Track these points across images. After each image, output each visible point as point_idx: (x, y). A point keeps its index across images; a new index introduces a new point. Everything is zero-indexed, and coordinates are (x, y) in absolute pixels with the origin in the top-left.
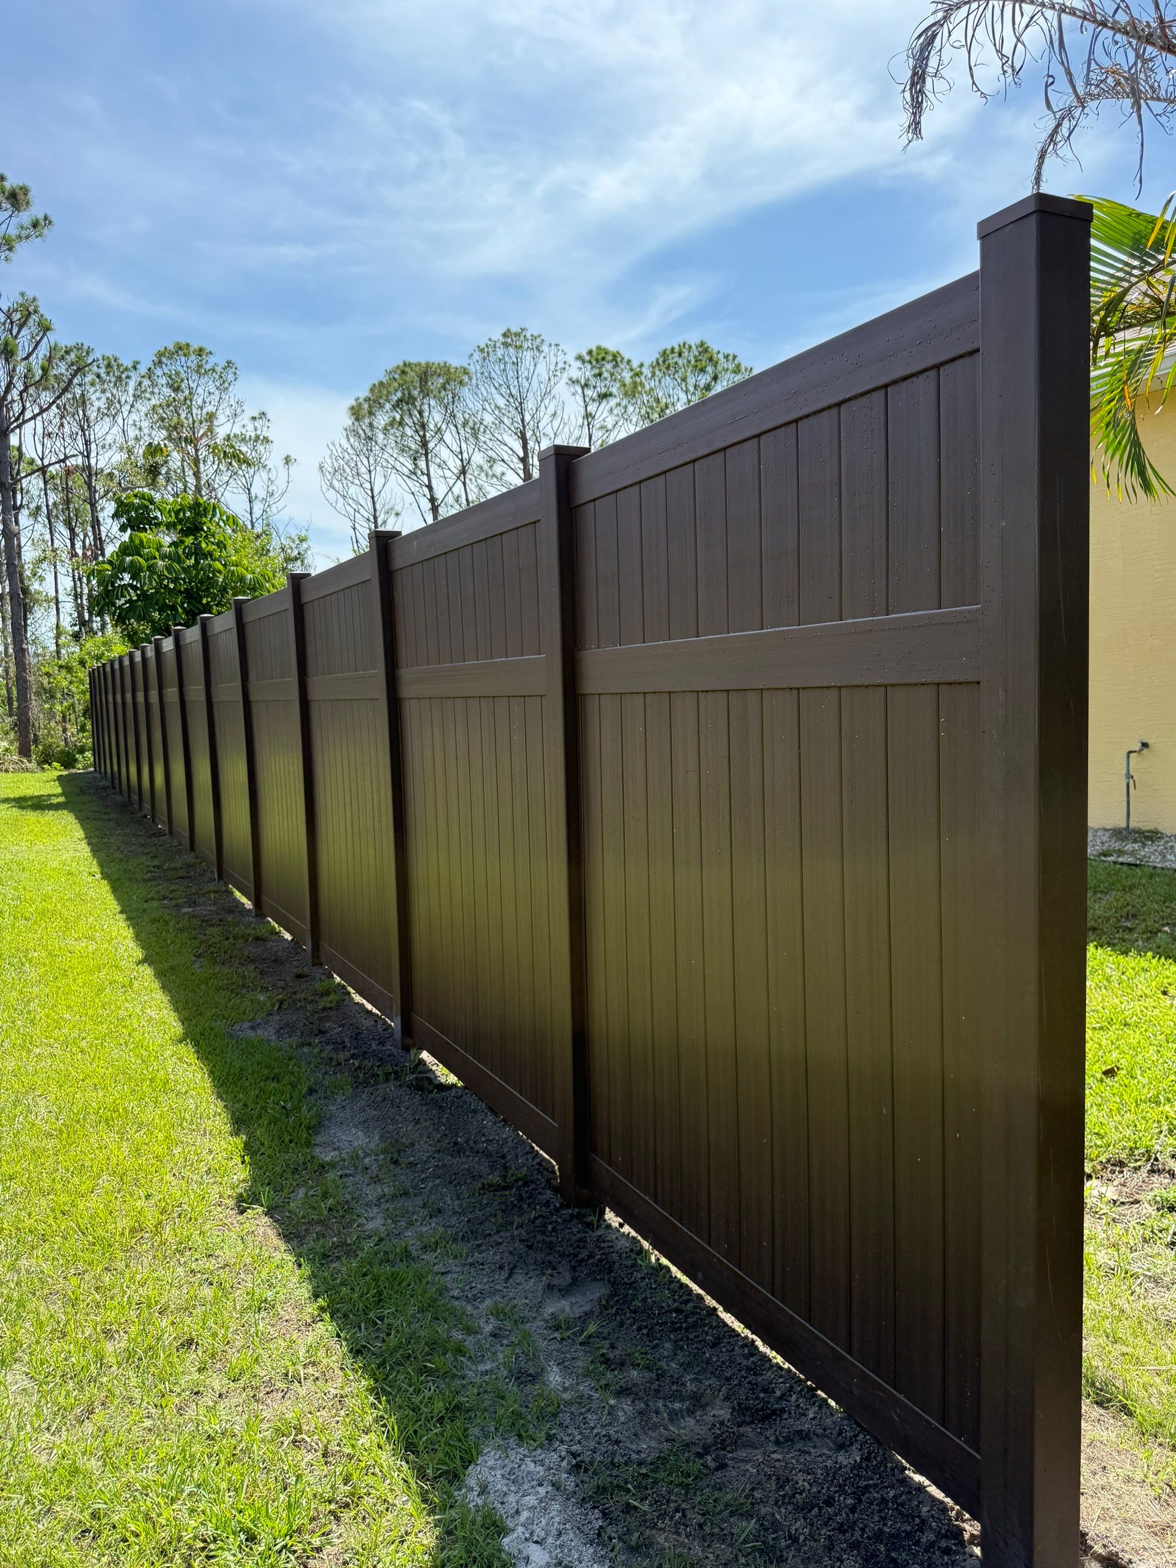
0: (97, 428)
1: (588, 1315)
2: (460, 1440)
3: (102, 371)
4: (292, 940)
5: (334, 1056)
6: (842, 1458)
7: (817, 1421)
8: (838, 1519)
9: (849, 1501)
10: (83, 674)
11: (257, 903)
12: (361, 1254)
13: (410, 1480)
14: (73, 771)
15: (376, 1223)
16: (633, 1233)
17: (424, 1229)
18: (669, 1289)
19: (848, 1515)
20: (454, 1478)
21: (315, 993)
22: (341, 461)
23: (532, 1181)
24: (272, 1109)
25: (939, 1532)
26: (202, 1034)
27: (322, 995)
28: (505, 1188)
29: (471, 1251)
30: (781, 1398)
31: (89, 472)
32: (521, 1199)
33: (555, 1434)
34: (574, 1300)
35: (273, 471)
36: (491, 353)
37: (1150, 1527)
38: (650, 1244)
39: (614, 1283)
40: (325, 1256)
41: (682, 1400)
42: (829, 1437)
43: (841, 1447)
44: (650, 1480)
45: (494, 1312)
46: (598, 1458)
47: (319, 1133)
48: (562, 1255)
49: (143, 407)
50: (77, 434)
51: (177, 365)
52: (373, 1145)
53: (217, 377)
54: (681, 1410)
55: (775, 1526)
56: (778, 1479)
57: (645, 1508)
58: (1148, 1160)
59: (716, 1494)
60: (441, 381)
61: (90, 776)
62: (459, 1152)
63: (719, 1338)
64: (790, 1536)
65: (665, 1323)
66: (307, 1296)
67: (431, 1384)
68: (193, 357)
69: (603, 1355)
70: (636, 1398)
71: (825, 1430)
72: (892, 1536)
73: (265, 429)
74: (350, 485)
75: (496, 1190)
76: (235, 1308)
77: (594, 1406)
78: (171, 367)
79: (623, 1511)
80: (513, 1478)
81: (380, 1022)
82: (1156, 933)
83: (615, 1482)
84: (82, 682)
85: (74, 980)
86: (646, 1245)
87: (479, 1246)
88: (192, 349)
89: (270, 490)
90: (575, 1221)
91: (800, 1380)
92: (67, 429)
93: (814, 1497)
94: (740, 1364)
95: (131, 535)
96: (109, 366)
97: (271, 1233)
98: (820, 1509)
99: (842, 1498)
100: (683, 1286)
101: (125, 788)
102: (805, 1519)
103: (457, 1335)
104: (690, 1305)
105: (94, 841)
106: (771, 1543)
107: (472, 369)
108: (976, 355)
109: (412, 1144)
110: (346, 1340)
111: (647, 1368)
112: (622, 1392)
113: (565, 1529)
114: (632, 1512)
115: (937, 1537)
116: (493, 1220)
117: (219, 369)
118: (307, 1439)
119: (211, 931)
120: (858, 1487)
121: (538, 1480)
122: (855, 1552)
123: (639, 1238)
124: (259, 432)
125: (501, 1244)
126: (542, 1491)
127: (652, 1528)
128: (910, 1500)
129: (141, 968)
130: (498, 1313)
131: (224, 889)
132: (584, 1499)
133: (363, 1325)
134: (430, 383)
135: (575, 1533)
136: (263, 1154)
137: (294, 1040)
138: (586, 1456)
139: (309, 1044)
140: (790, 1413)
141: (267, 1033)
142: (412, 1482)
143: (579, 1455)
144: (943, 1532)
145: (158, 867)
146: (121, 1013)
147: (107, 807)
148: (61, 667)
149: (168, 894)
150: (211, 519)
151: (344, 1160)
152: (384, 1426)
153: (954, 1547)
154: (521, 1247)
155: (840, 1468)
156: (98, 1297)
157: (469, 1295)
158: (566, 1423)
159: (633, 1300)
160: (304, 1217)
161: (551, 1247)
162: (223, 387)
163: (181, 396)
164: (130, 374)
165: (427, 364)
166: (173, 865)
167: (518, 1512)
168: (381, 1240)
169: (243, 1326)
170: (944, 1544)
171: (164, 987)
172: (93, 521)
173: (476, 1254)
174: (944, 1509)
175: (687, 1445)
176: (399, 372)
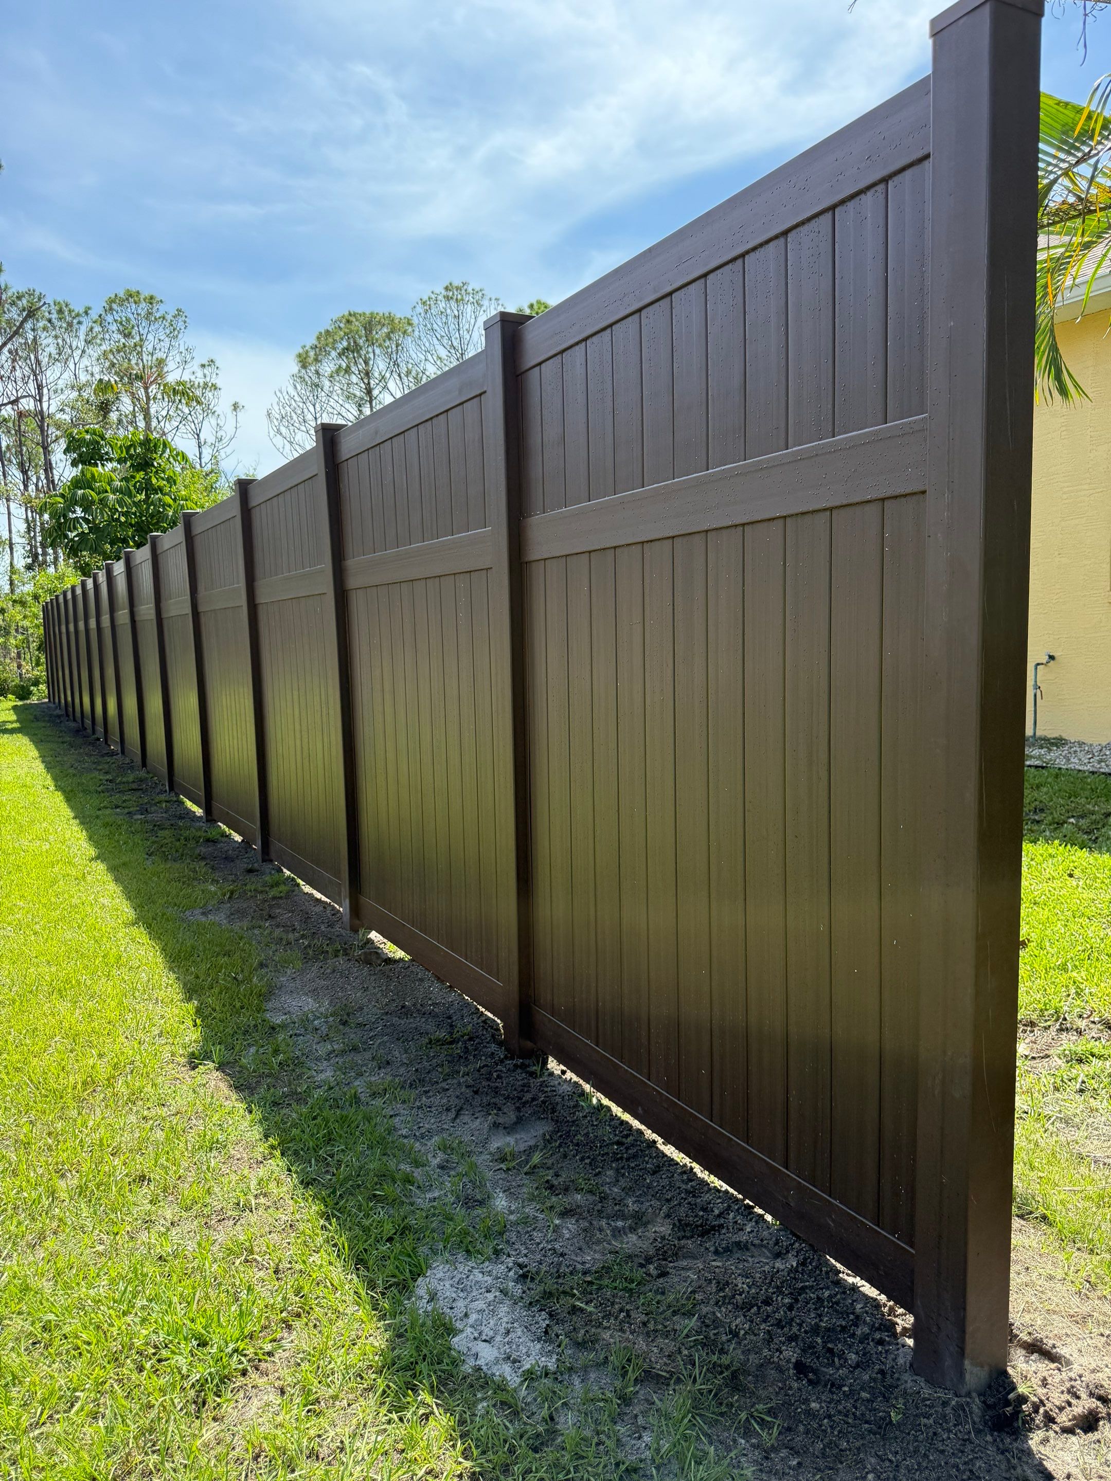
0: (48, 373)
1: (531, 1150)
2: (410, 1256)
3: (54, 316)
4: (243, 841)
5: (284, 937)
6: (779, 1264)
7: (754, 1234)
8: (777, 1316)
9: (787, 1301)
10: (37, 609)
11: (208, 810)
12: (310, 1101)
13: (361, 1291)
14: (28, 702)
15: (327, 1075)
16: (575, 1078)
17: (373, 1079)
18: (610, 1125)
19: (785, 1313)
20: (405, 1287)
21: (265, 884)
22: (288, 408)
23: (477, 1037)
24: (223, 980)
25: (873, 1326)
26: (154, 919)
27: (272, 886)
28: (451, 1043)
29: (419, 1097)
30: (719, 1216)
31: (41, 416)
32: (466, 1050)
33: (502, 1249)
34: (518, 1137)
35: (222, 417)
36: (433, 306)
37: (1072, 1316)
38: (593, 1086)
39: (557, 1121)
40: (275, 1104)
41: (624, 1218)
42: (765, 1247)
43: (778, 1255)
44: (595, 1287)
45: (442, 1148)
46: (544, 1268)
47: (270, 1000)
48: (507, 1098)
49: (94, 352)
50: (29, 378)
51: (129, 312)
52: (323, 1010)
53: (167, 325)
54: (624, 1227)
55: (716, 1323)
56: (718, 1283)
57: (590, 1308)
58: (1057, 1020)
59: (659, 1297)
60: (385, 330)
61: (44, 706)
62: (407, 1014)
63: (658, 1166)
64: (731, 1332)
65: (607, 1154)
66: (257, 1137)
67: (380, 1209)
68: (143, 305)
69: (548, 1181)
70: (581, 1217)
71: (762, 1240)
72: (828, 1330)
73: (214, 376)
74: (296, 431)
75: (443, 1045)
76: (187, 1149)
77: (539, 1225)
78: (122, 313)
79: (569, 1313)
80: (461, 1287)
81: (329, 908)
82: (1062, 825)
83: (561, 1289)
84: (36, 616)
85: (28, 875)
86: (587, 1087)
87: (426, 1092)
88: (142, 297)
89: (219, 435)
90: (519, 1071)
91: (737, 1200)
92: (18, 373)
93: (753, 1298)
94: (679, 1188)
95: (83, 469)
96: (60, 311)
97: (223, 1086)
98: (759, 1308)
99: (779, 1298)
100: (623, 1123)
101: (78, 714)
102: (745, 1316)
103: (405, 1167)
104: (631, 1138)
105: (47, 759)
106: (713, 1338)
107: (415, 321)
108: (926, 163)
109: (361, 1009)
110: (296, 1172)
111: (590, 1192)
112: (566, 1213)
113: (513, 1328)
114: (578, 1313)
115: (871, 1330)
116: (440, 1070)
117: (169, 317)
118: (260, 1259)
119: (161, 833)
120: (794, 1289)
121: (486, 1287)
122: (793, 1344)
123: (581, 1082)
124: (208, 379)
125: (448, 1090)
126: (490, 1296)
127: (597, 1327)
128: (844, 1299)
129: (94, 864)
130: (444, 1148)
131: (175, 799)
132: (531, 1303)
133: (313, 1160)
134: (374, 332)
135: (523, 1331)
136: (214, 1018)
137: (245, 924)
138: (533, 1267)
139: (260, 927)
140: (728, 1229)
141: (220, 918)
142: (363, 1293)
143: (526, 1266)
144: (877, 1325)
145: (111, 781)
146: (74, 901)
147: (61, 731)
148: (15, 601)
149: (120, 804)
150: (161, 455)
151: (294, 1023)
152: (335, 1245)
153: (887, 1339)
154: (469, 1093)
155: (778, 1271)
156: (50, 1141)
157: (417, 1134)
158: (513, 1240)
159: (576, 1135)
160: (254, 1071)
161: (496, 1091)
162: (173, 335)
163: (132, 342)
164: (81, 319)
165: (372, 314)
166: (124, 780)
167: (466, 1315)
168: (331, 1088)
169: (195, 1164)
170: (877, 1336)
171: (117, 880)
172: (45, 464)
173: (424, 1099)
174: (877, 1305)
175: (630, 1257)
176: (344, 321)
